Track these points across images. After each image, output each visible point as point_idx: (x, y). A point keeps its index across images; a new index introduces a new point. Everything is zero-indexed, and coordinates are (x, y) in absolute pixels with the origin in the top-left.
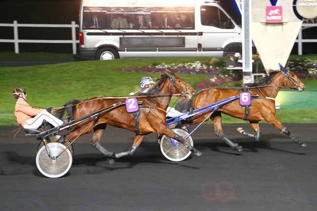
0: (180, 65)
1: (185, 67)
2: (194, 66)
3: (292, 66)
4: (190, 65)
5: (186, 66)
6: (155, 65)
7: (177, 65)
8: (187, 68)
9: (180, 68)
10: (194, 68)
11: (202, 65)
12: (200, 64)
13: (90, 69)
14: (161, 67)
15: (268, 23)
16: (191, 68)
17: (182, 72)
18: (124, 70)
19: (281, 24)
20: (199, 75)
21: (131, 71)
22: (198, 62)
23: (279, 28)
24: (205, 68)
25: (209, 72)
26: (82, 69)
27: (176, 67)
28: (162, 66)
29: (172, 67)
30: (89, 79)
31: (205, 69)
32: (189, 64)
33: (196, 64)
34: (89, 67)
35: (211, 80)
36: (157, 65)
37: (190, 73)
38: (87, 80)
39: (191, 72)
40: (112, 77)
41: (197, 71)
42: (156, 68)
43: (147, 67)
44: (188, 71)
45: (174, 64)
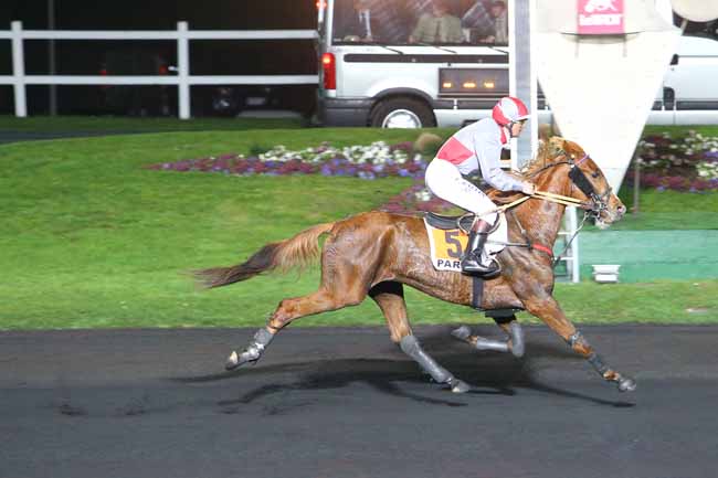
0: (330, 152)
1: (343, 157)
2: (369, 155)
3: (652, 153)
4: (358, 152)
5: (346, 153)
6: (256, 151)
7: (319, 152)
8: (350, 159)
9: (327, 160)
10: (369, 161)
11: (391, 152)
12: (386, 150)
13: (71, 163)
14: (274, 158)
15: (582, 36)
16: (362, 160)
17: (333, 172)
18: (166, 166)
19: (621, 37)
20: (383, 181)
21: (187, 169)
22: (381, 143)
23: (614, 47)
24: (402, 161)
25: (411, 171)
26: (45, 164)
27: (317, 159)
28: (279, 156)
29: (304, 158)
30: (65, 192)
31: (400, 165)
32: (354, 148)
33: (376, 150)
34: (65, 158)
35: (418, 195)
36: (264, 152)
37: (357, 176)
38: (61, 196)
39: (361, 174)
40: (133, 186)
41: (379, 168)
42: (258, 160)
43: (233, 157)
44: (354, 170)
45: (310, 150)
